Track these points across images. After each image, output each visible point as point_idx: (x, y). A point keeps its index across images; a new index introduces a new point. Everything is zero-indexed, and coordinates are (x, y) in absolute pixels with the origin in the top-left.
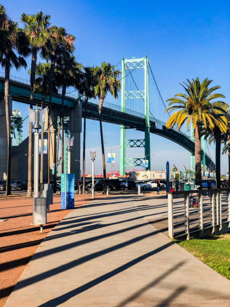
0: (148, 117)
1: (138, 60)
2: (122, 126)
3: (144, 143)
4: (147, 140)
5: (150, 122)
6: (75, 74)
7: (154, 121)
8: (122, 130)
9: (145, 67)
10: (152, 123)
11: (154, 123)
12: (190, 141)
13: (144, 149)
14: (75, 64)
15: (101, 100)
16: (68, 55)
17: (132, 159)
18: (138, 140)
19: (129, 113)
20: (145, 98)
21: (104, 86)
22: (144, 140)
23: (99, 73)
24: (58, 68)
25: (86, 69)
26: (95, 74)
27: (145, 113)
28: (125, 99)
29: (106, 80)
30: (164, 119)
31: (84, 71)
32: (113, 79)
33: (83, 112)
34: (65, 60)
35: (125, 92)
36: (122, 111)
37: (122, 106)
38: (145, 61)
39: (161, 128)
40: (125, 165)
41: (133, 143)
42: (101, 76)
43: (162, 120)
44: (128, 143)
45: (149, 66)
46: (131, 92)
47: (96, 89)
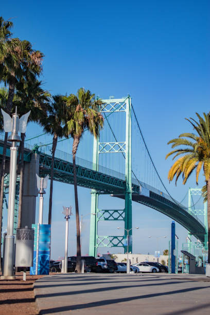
0: (130, 179)
1: (118, 101)
2: (93, 191)
3: (124, 215)
4: (128, 210)
5: (132, 185)
6: (42, 104)
7: (137, 184)
8: (93, 197)
9: (127, 110)
10: (136, 188)
11: (138, 187)
12: (187, 213)
13: (123, 222)
14: (41, 91)
15: (76, 140)
16: (33, 78)
17: (106, 237)
18: (116, 211)
19: (104, 172)
20: (126, 151)
21: (81, 120)
22: (124, 210)
23: (75, 103)
24: (18, 94)
25: (57, 98)
26: (68, 104)
27: (126, 173)
28: (99, 152)
29: (84, 113)
30: (152, 183)
31: (52, 101)
32: (93, 111)
33: (40, 168)
34: (30, 85)
35: (99, 143)
36: (94, 169)
37: (94, 161)
38: (127, 102)
39: (148, 195)
40: (97, 245)
41: (109, 215)
42: (78, 107)
43: (148, 184)
44: (101, 214)
45: (132, 109)
46: (108, 143)
47: (70, 124)
